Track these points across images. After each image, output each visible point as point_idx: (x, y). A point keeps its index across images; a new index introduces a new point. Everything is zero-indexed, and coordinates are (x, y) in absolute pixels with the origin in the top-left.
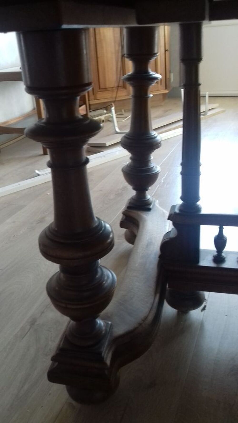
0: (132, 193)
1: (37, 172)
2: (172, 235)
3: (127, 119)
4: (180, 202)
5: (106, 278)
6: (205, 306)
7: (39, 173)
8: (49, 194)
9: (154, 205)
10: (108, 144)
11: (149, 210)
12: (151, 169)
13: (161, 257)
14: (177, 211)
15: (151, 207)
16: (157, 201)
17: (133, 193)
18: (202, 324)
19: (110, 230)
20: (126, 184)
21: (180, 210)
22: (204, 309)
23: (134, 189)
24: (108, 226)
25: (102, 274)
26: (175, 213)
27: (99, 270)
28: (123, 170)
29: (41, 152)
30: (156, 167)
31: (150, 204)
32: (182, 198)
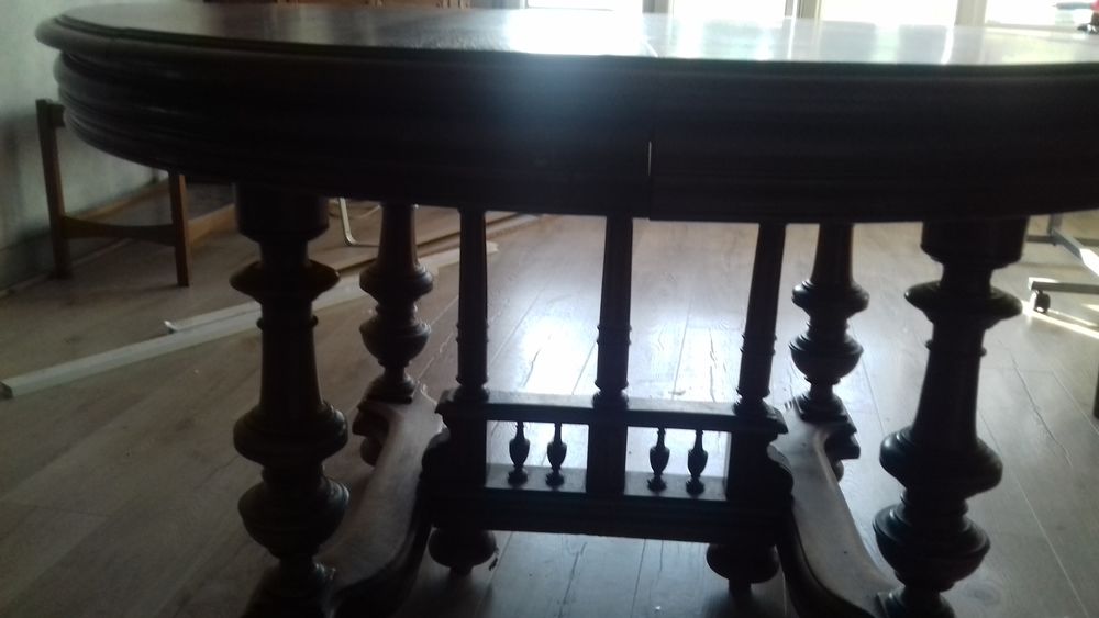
0: (377, 370)
1: (168, 323)
2: (442, 439)
3: (374, 214)
4: (456, 385)
5: (332, 492)
6: (496, 560)
7: (173, 327)
8: (197, 371)
9: (419, 393)
10: (336, 266)
11: (409, 401)
12: (414, 329)
13: (423, 476)
14: (451, 398)
15: (412, 396)
16: (425, 387)
17: (380, 371)
18: (489, 592)
19: (343, 419)
20: (368, 354)
21: (455, 397)
22: (493, 565)
23: (381, 363)
24: (340, 413)
25: (328, 485)
26: (448, 402)
27: (322, 479)
28: (362, 330)
29: (174, 280)
30: (424, 326)
31: (411, 391)
32: (458, 379)
